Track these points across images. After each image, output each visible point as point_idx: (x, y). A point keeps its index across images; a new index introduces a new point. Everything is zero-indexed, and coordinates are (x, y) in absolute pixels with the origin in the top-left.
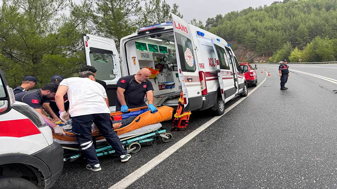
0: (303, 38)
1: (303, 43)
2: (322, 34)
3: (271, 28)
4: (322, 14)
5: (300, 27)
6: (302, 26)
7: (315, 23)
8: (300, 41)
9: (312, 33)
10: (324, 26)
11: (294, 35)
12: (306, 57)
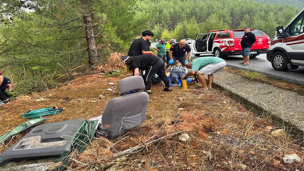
0: (166, 22)
1: (166, 26)
2: (180, 20)
3: (140, 10)
4: (179, 3)
5: (164, 12)
6: (165, 12)
7: (174, 10)
8: (164, 24)
9: (173, 18)
10: (181, 13)
11: (159, 18)
12: (176, 37)
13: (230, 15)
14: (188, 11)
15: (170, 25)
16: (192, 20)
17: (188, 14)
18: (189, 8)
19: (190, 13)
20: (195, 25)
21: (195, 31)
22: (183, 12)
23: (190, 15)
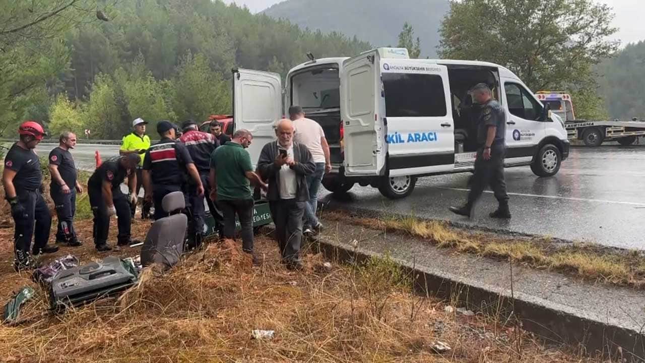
12: (98, 123)
13: (235, 57)
14: (123, 37)
15: (71, 80)
16: (135, 67)
17: (122, 45)
18: (124, 29)
19: (128, 45)
20: (151, 87)
21: (153, 103)
22: (107, 39)
23: (129, 50)
